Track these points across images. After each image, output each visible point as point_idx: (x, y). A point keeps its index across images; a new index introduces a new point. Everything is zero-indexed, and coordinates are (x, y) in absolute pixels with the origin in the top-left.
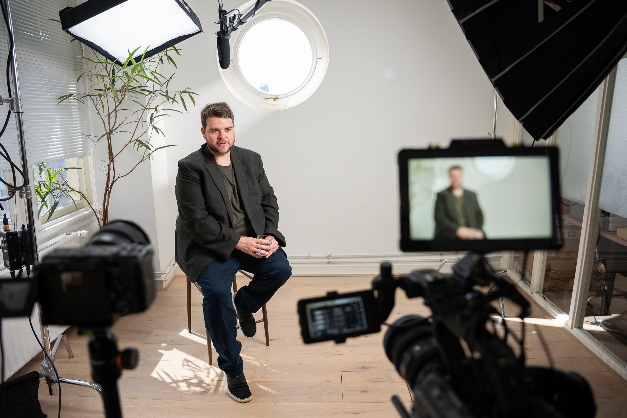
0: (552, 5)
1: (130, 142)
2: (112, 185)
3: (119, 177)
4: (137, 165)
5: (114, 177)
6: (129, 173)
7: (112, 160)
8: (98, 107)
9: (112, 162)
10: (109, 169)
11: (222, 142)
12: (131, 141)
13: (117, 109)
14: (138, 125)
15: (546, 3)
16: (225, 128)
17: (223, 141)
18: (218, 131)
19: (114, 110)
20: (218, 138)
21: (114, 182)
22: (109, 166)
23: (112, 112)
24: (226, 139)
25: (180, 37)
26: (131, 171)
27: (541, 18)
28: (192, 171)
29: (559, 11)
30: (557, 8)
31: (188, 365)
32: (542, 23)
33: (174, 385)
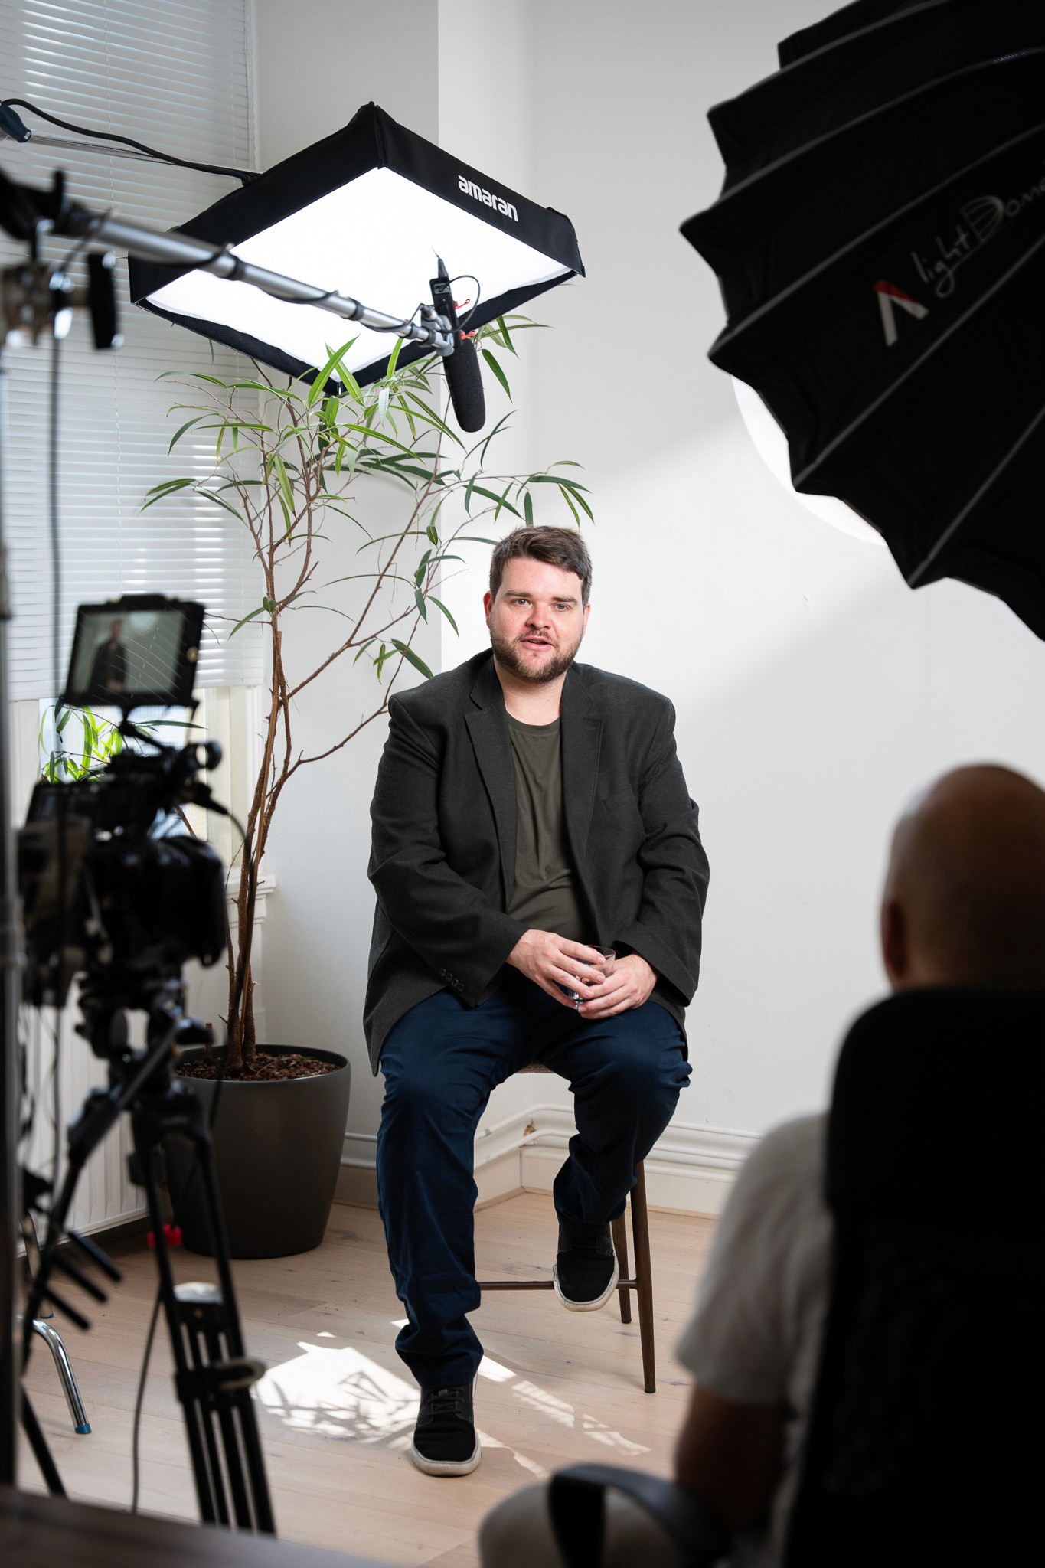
0: (907, 305)
1: (349, 644)
2: (279, 786)
3: (300, 762)
4: (362, 725)
5: (287, 762)
6: (335, 748)
7: (281, 701)
8: (256, 524)
9: (282, 708)
10: (272, 732)
11: (536, 637)
12: (352, 642)
13: (294, 533)
14: (378, 587)
15: (897, 300)
16: (551, 596)
17: (540, 635)
18: (529, 602)
19: (285, 537)
20: (526, 625)
21: (286, 775)
22: (272, 719)
23: (279, 543)
24: (551, 632)
25: (510, 292)
26: (341, 745)
27: (891, 336)
28: (416, 727)
29: (926, 318)
30: (919, 311)
31: (356, 1385)
32: (896, 344)
33: (280, 1412)
